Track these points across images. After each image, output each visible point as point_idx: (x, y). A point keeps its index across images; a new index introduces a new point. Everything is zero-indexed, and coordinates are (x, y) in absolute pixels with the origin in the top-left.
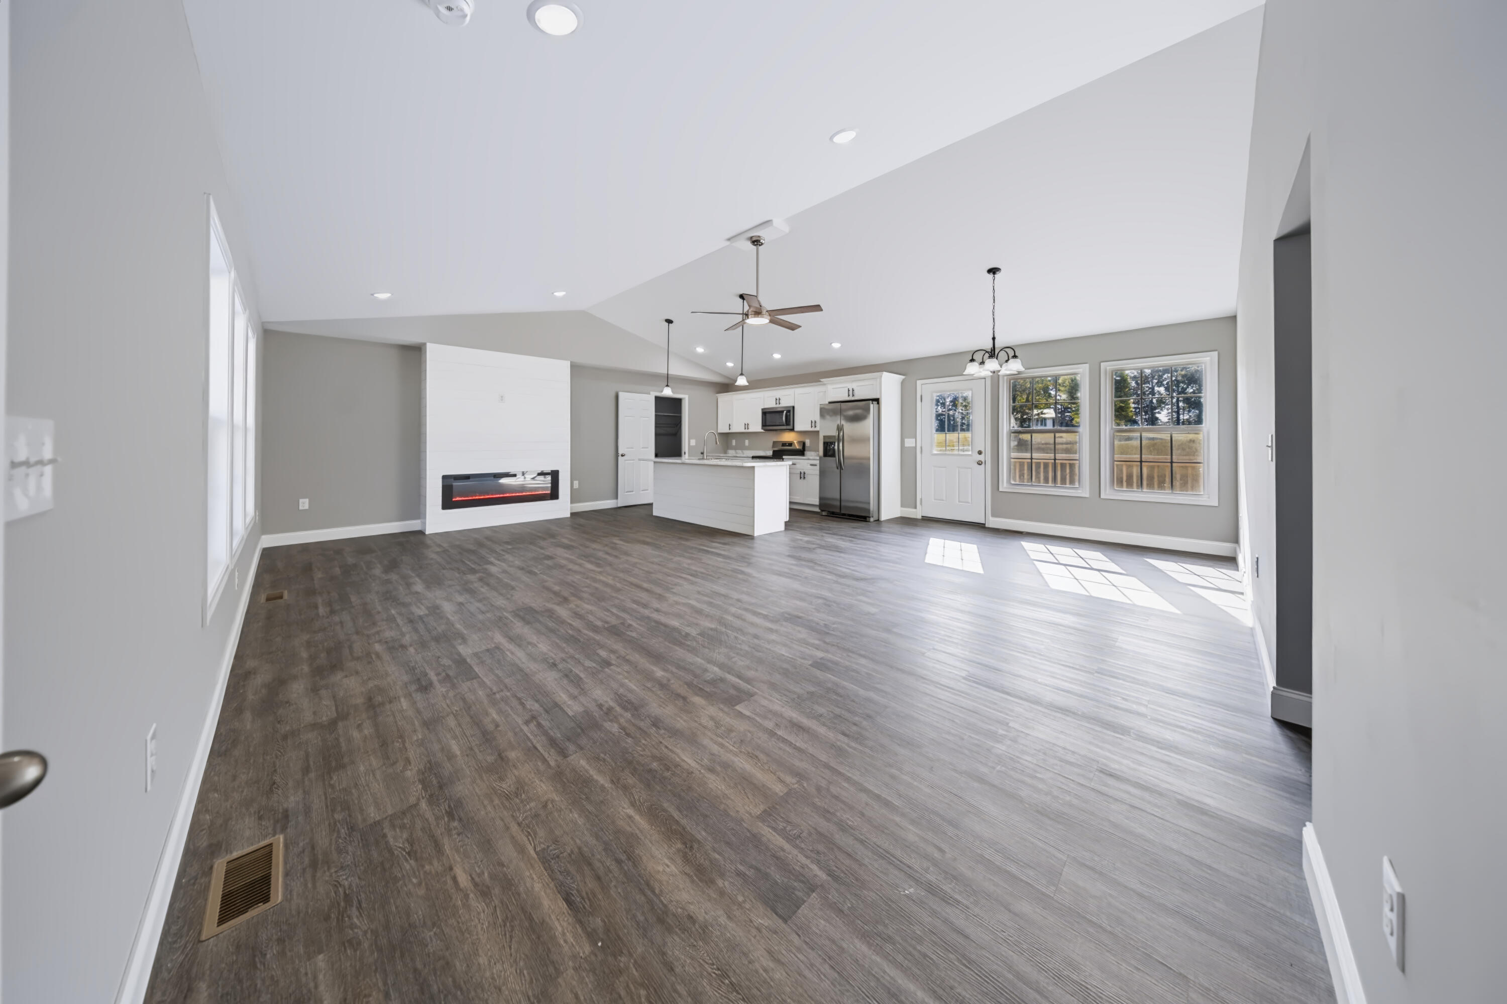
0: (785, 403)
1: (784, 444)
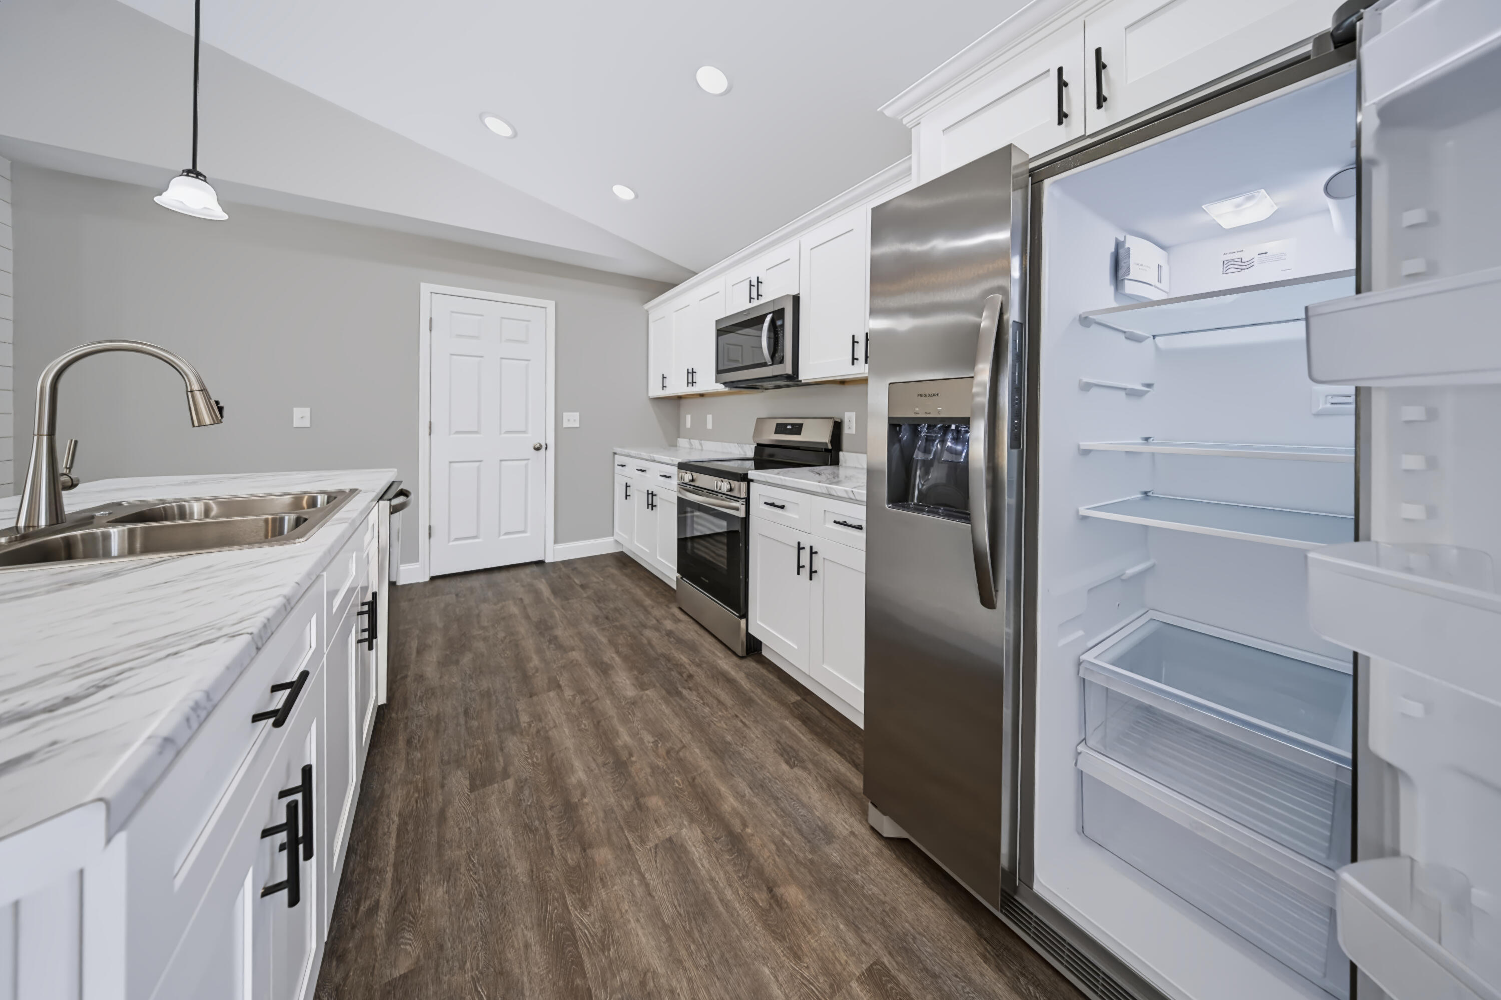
0: (773, 291)
1: (781, 429)
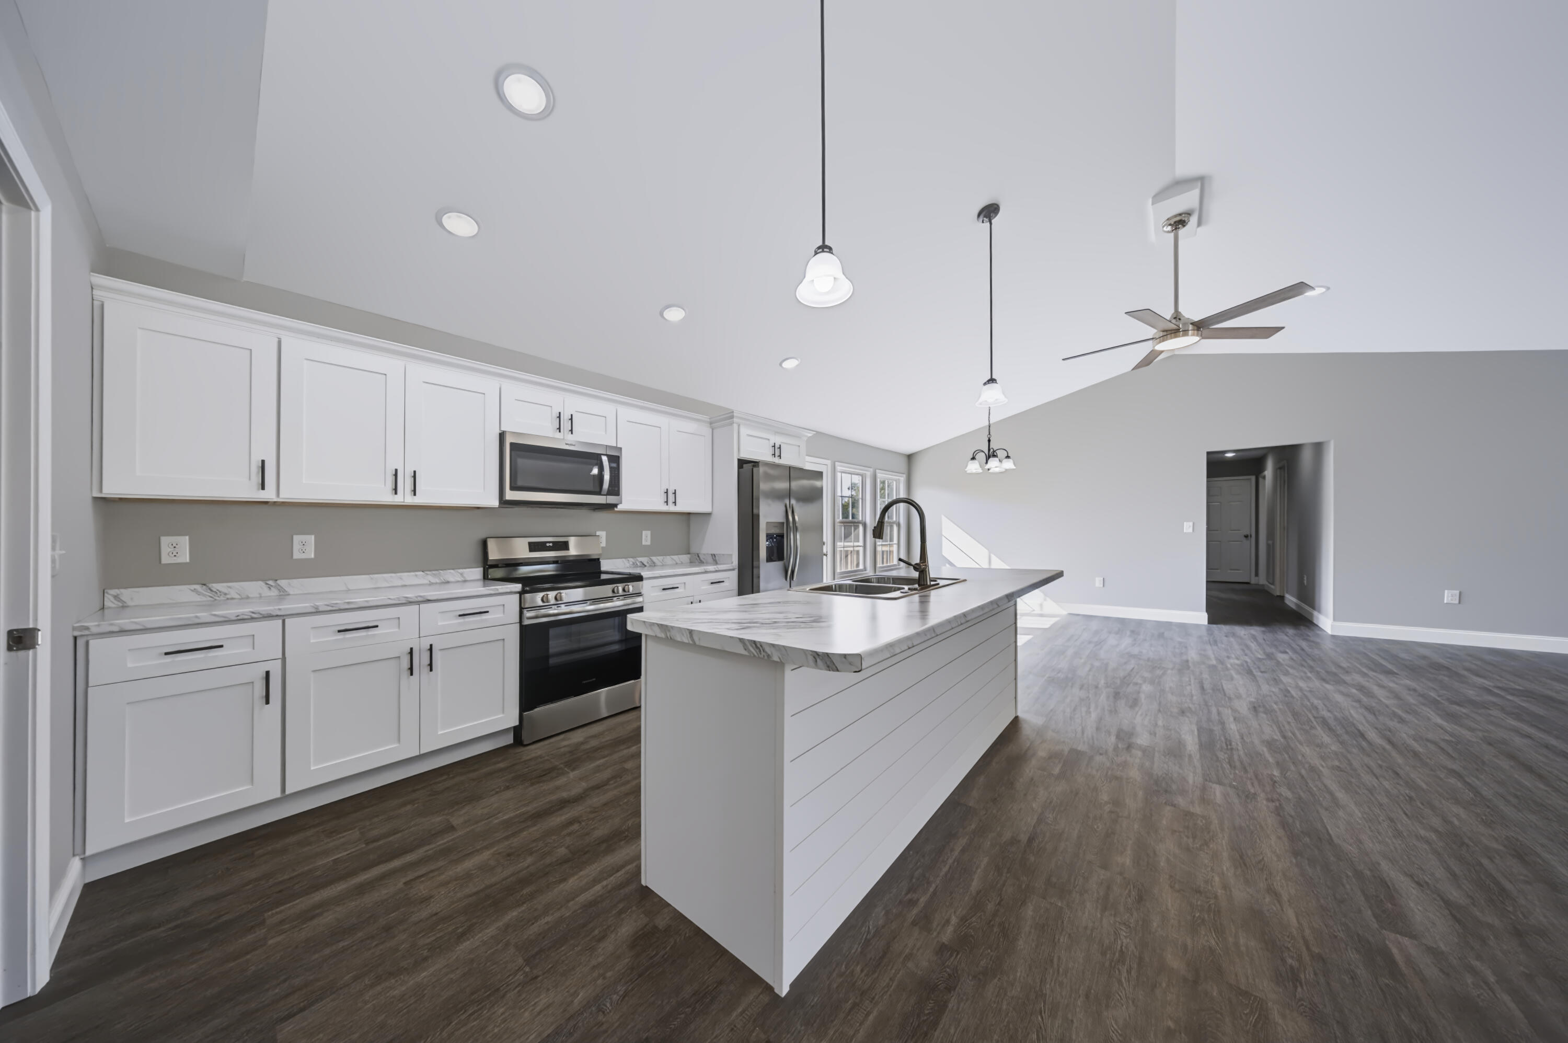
0: (594, 435)
1: (536, 546)
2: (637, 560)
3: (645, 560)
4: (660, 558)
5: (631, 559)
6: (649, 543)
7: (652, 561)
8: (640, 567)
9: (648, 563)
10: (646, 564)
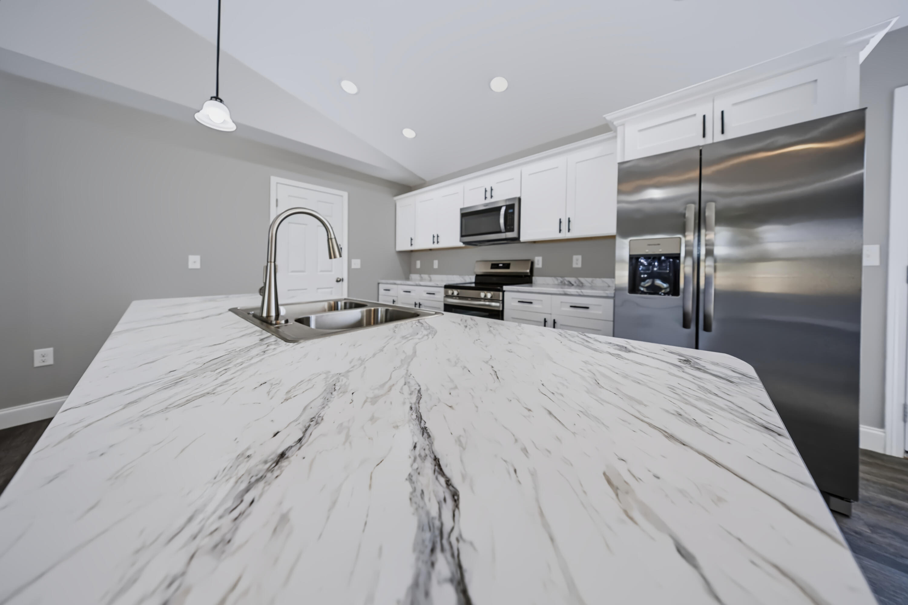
0: (505, 194)
1: (495, 266)
2: (565, 280)
3: (572, 280)
4: (589, 280)
5: (560, 279)
6: (579, 265)
7: (580, 281)
8: (568, 285)
9: (575, 282)
10: (573, 283)
